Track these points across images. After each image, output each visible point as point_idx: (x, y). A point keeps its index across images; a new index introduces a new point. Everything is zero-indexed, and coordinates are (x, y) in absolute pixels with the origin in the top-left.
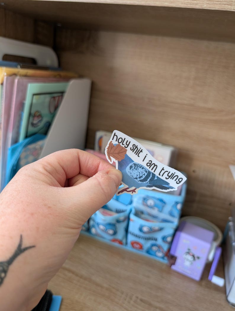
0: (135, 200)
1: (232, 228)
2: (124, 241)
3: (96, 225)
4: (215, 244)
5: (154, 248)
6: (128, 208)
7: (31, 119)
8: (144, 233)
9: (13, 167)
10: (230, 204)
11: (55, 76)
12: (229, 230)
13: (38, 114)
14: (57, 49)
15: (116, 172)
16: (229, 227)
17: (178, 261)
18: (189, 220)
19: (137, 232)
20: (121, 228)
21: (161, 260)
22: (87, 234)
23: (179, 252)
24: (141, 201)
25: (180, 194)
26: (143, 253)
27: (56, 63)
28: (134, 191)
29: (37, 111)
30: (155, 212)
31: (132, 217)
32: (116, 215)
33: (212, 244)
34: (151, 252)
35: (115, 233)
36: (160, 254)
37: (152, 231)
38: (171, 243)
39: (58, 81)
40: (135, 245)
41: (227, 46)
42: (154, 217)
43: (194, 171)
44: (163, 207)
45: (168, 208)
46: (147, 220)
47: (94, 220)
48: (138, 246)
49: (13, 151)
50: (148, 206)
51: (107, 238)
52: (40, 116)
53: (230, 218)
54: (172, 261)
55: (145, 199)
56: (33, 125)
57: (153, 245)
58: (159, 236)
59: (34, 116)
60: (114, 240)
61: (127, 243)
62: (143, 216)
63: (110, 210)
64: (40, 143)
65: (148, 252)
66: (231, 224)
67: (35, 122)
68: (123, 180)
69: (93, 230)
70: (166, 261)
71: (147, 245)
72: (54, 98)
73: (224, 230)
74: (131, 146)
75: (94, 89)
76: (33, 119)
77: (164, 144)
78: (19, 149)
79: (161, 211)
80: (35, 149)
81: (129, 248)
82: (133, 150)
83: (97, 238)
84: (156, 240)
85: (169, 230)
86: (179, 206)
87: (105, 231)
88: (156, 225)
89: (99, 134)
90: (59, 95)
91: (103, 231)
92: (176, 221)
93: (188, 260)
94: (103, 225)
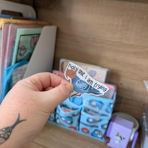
0: (84, 102)
1: (145, 120)
2: (77, 128)
3: (60, 118)
4: (135, 130)
5: (96, 132)
6: (80, 107)
7: (19, 51)
8: (90, 123)
9: (8, 81)
10: (144, 105)
11: (34, 24)
12: (143, 121)
13: (23, 48)
14: (35, 7)
15: (70, 84)
16: (143, 119)
17: (111, 140)
18: (118, 115)
19: (85, 122)
20: (75, 119)
21: (101, 140)
22: (54, 123)
23: (112, 134)
24: (88, 103)
25: (112, 99)
26: (89, 135)
27: (35, 16)
28: (80, 95)
29: (23, 46)
30: (97, 109)
31: (83, 112)
32: (72, 112)
33: (132, 130)
34: (94, 135)
35: (72, 123)
36: (100, 136)
37: (95, 121)
38: (107, 129)
39: (36, 27)
40: (84, 130)
41: (142, 5)
42: (96, 113)
43: (121, 84)
44: (102, 106)
45: (105, 107)
46: (92, 115)
47: (58, 115)
48: (86, 131)
49: (8, 71)
50: (92, 106)
51: (67, 126)
52: (25, 49)
53: (144, 114)
54: (107, 141)
55: (90, 101)
56: (20, 54)
57: (95, 130)
58: (99, 124)
59: (21, 49)
60: (71, 127)
61: (79, 129)
62: (89, 112)
63: (69, 108)
64: (25, 66)
65: (92, 134)
66: (144, 117)
67: (21, 53)
68: (74, 89)
69: (58, 121)
70: (103, 141)
71: (92, 130)
72: (34, 37)
73: (140, 121)
74: (78, 70)
75: (58, 32)
76: (21, 51)
77: (103, 67)
78: (12, 70)
79: (100, 109)
80: (22, 70)
81: (80, 132)
82: (80, 73)
83: (60, 125)
84: (97, 127)
85: (105, 121)
86: (112, 106)
87: (66, 121)
88: (97, 118)
89: (62, 61)
90: (37, 35)
91: (64, 121)
92: (110, 115)
93: (117, 140)
94: (64, 118)
